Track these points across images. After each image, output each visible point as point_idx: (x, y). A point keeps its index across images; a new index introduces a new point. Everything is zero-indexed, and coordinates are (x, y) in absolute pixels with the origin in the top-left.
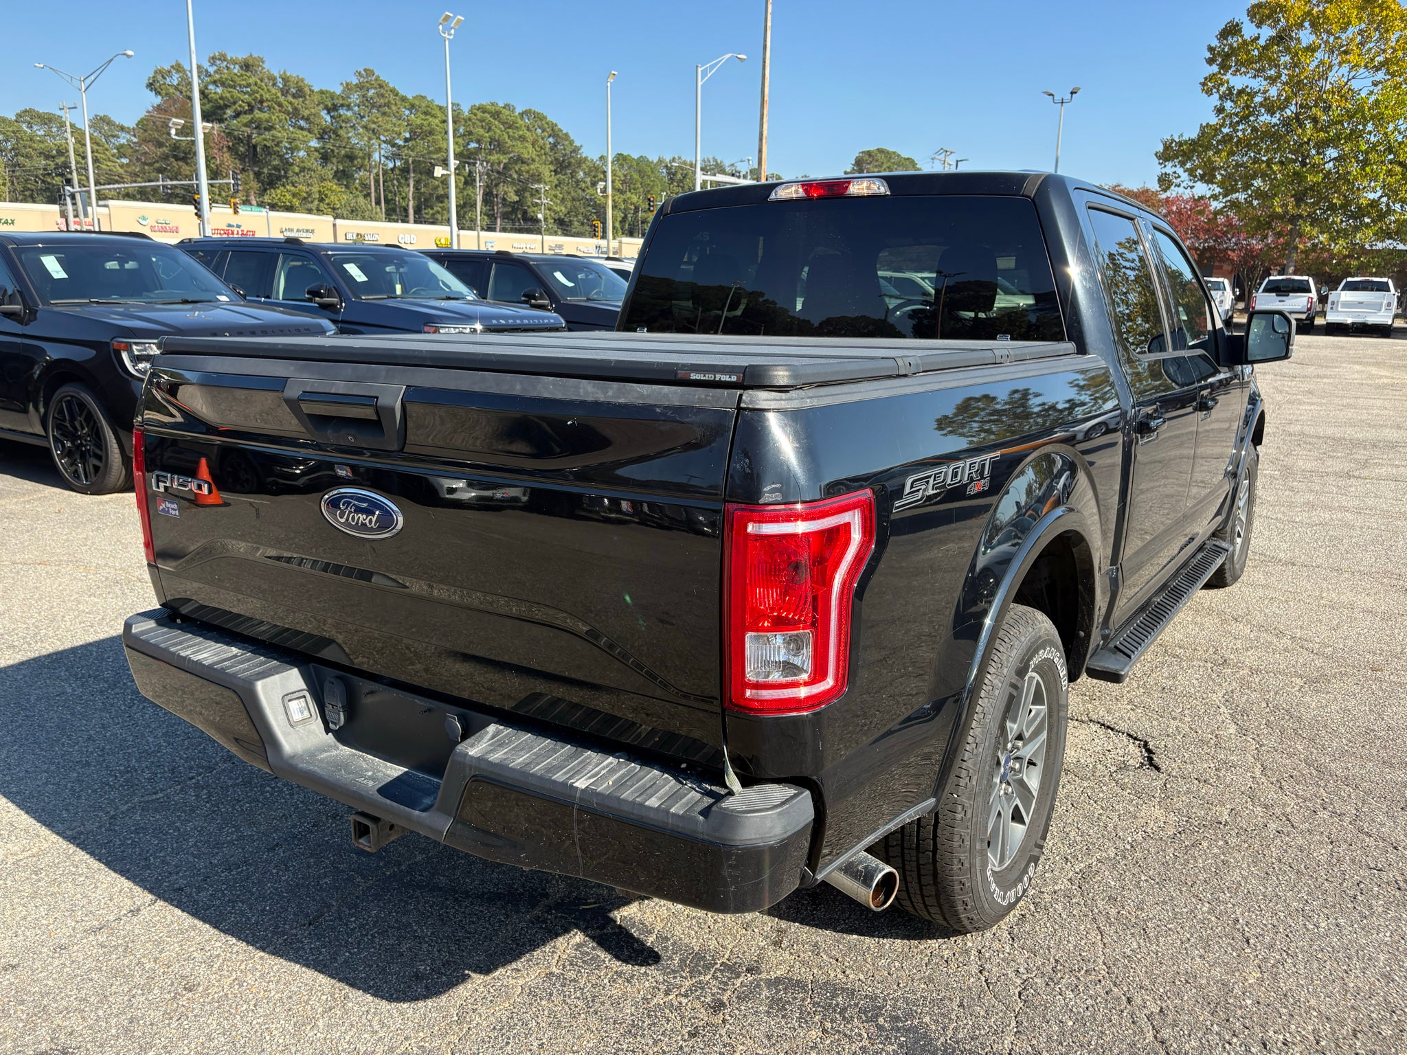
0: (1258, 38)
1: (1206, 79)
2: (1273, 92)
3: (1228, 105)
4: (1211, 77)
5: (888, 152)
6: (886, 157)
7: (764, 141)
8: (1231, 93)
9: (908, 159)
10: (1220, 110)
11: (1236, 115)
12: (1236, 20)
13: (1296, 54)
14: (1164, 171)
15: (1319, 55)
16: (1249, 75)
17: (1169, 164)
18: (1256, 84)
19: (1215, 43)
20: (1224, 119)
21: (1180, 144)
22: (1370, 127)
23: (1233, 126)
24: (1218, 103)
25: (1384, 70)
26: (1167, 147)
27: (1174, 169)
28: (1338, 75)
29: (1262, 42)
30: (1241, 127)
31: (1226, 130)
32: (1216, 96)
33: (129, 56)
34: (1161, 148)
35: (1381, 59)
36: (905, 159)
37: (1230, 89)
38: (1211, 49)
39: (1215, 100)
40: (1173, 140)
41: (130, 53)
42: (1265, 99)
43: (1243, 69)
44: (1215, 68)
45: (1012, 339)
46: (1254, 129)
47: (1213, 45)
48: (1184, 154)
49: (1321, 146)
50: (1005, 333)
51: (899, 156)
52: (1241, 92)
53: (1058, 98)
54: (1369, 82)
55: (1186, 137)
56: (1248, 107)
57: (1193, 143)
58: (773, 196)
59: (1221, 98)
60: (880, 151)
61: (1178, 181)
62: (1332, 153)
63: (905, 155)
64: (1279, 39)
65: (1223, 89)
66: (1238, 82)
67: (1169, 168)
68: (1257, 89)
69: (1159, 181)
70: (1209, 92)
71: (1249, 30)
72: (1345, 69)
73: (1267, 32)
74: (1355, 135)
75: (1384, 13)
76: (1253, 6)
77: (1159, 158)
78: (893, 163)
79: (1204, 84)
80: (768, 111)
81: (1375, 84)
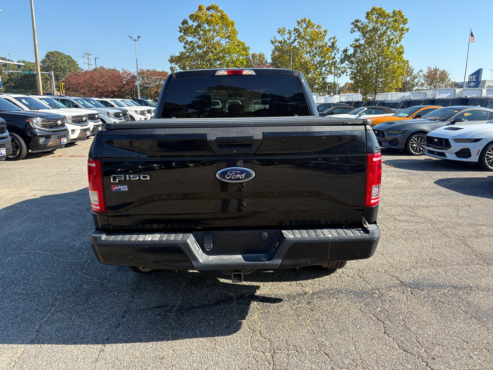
0: (193, 25)
1: (179, 37)
2: (200, 43)
3: (187, 46)
4: (181, 37)
5: (59, 53)
6: (59, 55)
7: (37, 47)
8: (188, 43)
9: (68, 56)
10: (185, 47)
11: (190, 49)
12: (186, 19)
13: (205, 32)
14: (171, 66)
15: (211, 32)
16: (192, 37)
17: (173, 64)
18: (195, 40)
19: (181, 26)
20: (187, 50)
21: (175, 57)
22: (227, 55)
23: (190, 53)
24: (184, 45)
25: (228, 39)
26: (171, 58)
27: (175, 65)
28: (217, 39)
29: (194, 27)
30: (192, 53)
31: (188, 54)
32: (183, 43)
34: (170, 58)
35: (227, 35)
36: (67, 56)
37: (187, 41)
38: (180, 28)
39: (183, 44)
40: (173, 56)
42: (198, 45)
43: (190, 35)
44: (182, 34)
45: (299, 116)
46: (196, 54)
47: (180, 26)
48: (177, 61)
49: (215, 60)
50: (296, 114)
51: (64, 54)
52: (191, 42)
53: (134, 39)
54: (225, 42)
55: (177, 55)
56: (193, 47)
57: (179, 57)
58: (216, 74)
59: (185, 43)
60: (56, 52)
61: (176, 69)
62: (218, 62)
63: (66, 54)
64: (199, 26)
65: (185, 41)
66: (189, 39)
67: (173, 65)
68: (195, 41)
69: (170, 69)
70: (181, 42)
71: (190, 23)
72: (218, 38)
73: (195, 24)
74: (223, 57)
75: (227, 22)
76: (190, 15)
77: (170, 61)
78: (62, 57)
79: (179, 39)
80: (37, 35)
81: (227, 42)
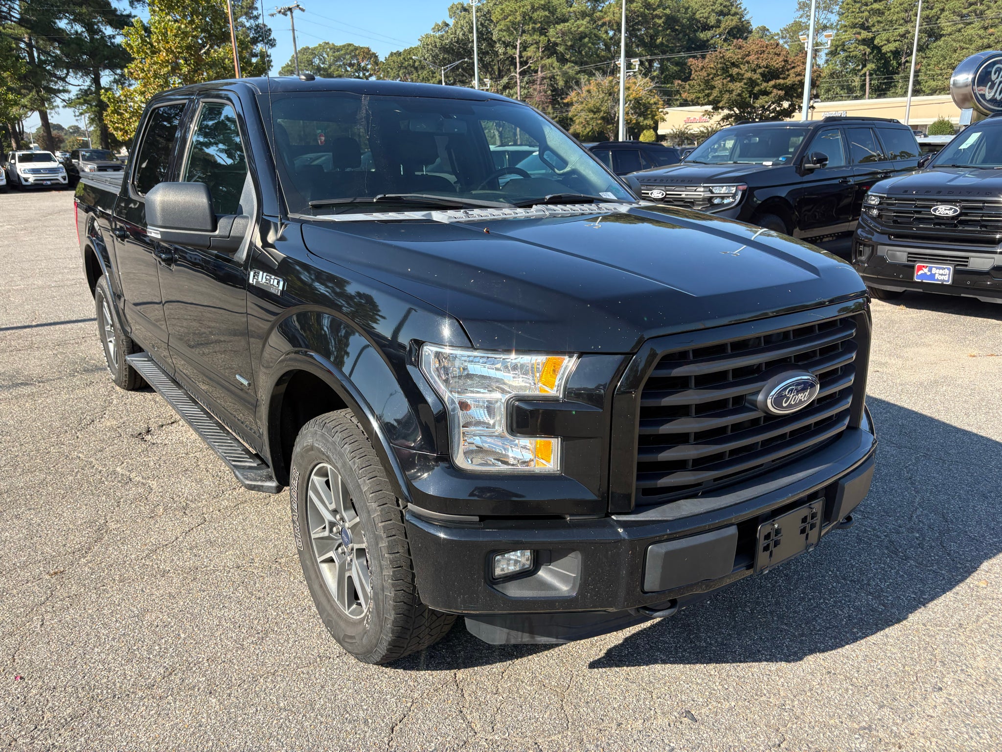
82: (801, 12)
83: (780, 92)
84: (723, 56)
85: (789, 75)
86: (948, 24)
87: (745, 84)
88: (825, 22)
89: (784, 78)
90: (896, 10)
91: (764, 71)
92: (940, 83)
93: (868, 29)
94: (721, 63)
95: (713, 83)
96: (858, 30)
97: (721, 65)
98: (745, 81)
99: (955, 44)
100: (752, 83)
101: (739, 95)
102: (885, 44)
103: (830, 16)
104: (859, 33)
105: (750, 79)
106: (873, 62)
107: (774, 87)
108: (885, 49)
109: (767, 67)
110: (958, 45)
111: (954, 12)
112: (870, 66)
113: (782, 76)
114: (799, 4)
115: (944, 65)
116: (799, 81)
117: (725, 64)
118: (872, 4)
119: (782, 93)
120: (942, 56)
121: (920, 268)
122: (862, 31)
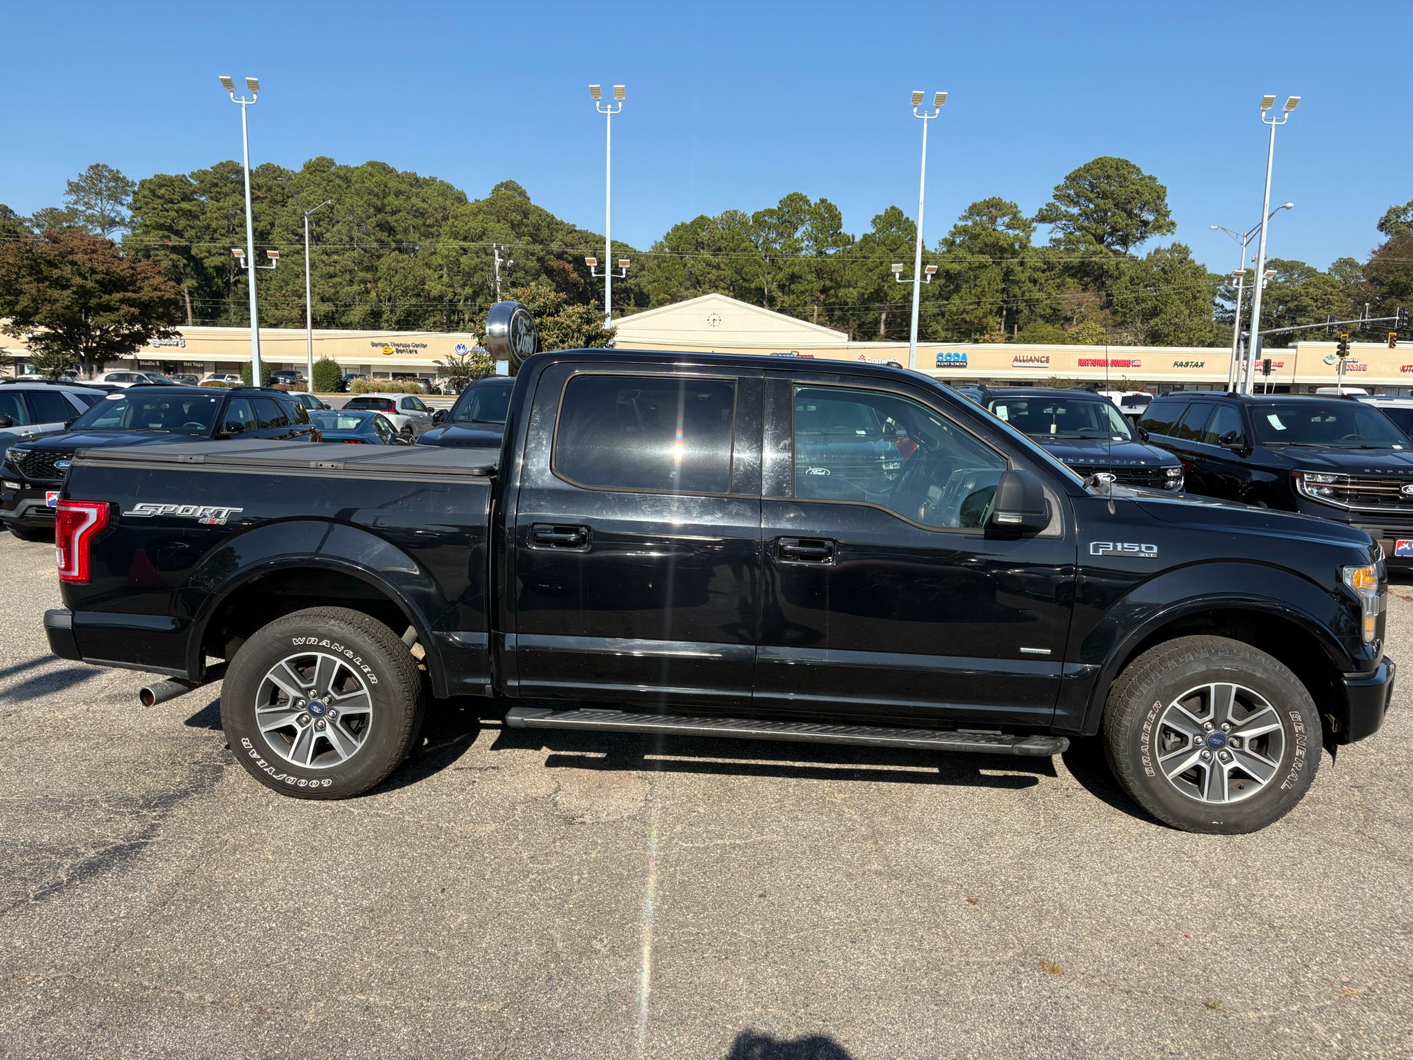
33: (1288, 208)
41: (1289, 205)
82: (75, 197)
83: (132, 310)
84: (31, 250)
85: (141, 288)
86: (282, 242)
87: (74, 293)
88: (113, 215)
89: (134, 291)
90: (214, 215)
91: (103, 278)
92: (286, 313)
93: (179, 234)
94: (27, 258)
95: (18, 286)
96: (166, 233)
97: (29, 262)
98: (75, 289)
99: (296, 268)
100: (83, 292)
101: (67, 307)
102: (207, 257)
103: (118, 208)
104: (168, 237)
105: (82, 287)
106: (193, 278)
107: (122, 301)
108: (208, 263)
109: (107, 274)
110: (300, 270)
111: (287, 229)
112: (190, 283)
113: (131, 288)
114: (70, 184)
115: (287, 291)
116: (158, 297)
117: (35, 261)
118: (179, 202)
119: (136, 311)
120: (284, 281)
121: (1400, 544)
122: (173, 237)
